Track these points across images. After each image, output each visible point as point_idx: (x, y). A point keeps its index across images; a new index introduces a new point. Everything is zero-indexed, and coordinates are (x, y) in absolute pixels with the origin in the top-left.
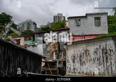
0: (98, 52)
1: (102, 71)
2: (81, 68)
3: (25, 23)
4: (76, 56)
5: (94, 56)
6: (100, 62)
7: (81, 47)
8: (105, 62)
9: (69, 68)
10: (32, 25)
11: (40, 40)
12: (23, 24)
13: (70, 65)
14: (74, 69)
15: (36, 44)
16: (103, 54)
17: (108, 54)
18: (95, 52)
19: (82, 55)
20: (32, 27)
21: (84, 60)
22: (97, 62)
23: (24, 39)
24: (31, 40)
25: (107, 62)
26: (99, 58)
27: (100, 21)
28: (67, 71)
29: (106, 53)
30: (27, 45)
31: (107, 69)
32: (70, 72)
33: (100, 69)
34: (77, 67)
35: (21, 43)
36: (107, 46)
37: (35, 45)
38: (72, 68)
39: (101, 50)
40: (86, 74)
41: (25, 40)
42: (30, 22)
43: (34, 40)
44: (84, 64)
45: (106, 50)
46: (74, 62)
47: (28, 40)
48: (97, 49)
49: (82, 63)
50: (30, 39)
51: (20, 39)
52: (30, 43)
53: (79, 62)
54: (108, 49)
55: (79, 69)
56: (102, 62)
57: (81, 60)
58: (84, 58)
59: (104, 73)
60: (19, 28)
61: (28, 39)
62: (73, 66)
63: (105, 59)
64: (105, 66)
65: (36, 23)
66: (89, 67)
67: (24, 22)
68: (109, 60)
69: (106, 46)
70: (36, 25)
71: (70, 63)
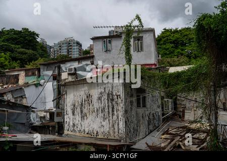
0: (103, 99)
1: (106, 129)
2: (82, 123)
3: (63, 44)
4: (76, 104)
5: (97, 104)
6: (104, 115)
7: (83, 89)
8: (111, 115)
9: (67, 124)
10: (74, 46)
11: (48, 75)
12: (60, 45)
13: (69, 119)
14: (74, 125)
15: (42, 81)
16: (108, 102)
17: (114, 103)
18: (100, 99)
19: (84, 102)
20: (74, 49)
21: (85, 111)
22: (101, 115)
23: (24, 74)
24: (36, 75)
25: (113, 115)
26: (104, 109)
27: (141, 43)
28: (65, 129)
29: (113, 100)
30: (28, 83)
31: (113, 126)
32: (68, 130)
33: (105, 126)
34: (77, 122)
35: (20, 81)
36: (114, 89)
37: (39, 83)
38: (71, 124)
39: (106, 95)
40: (88, 134)
41: (27, 75)
42: (72, 41)
43: (39, 76)
44: (86, 117)
45: (112, 95)
46: (73, 114)
47: (31, 76)
48: (101, 93)
49: (83, 117)
50: (33, 74)
51: (18, 75)
52: (34, 81)
53: (80, 114)
54: (114, 94)
55: (80, 125)
56: (106, 114)
57: (82, 112)
58: (86, 108)
59: (109, 133)
60: (55, 52)
61: (30, 73)
62: (73, 121)
63: (111, 110)
64: (111, 121)
65: (80, 43)
66: (92, 123)
67: (61, 42)
68: (115, 112)
69: (112, 89)
70: (81, 46)
71: (69, 115)
